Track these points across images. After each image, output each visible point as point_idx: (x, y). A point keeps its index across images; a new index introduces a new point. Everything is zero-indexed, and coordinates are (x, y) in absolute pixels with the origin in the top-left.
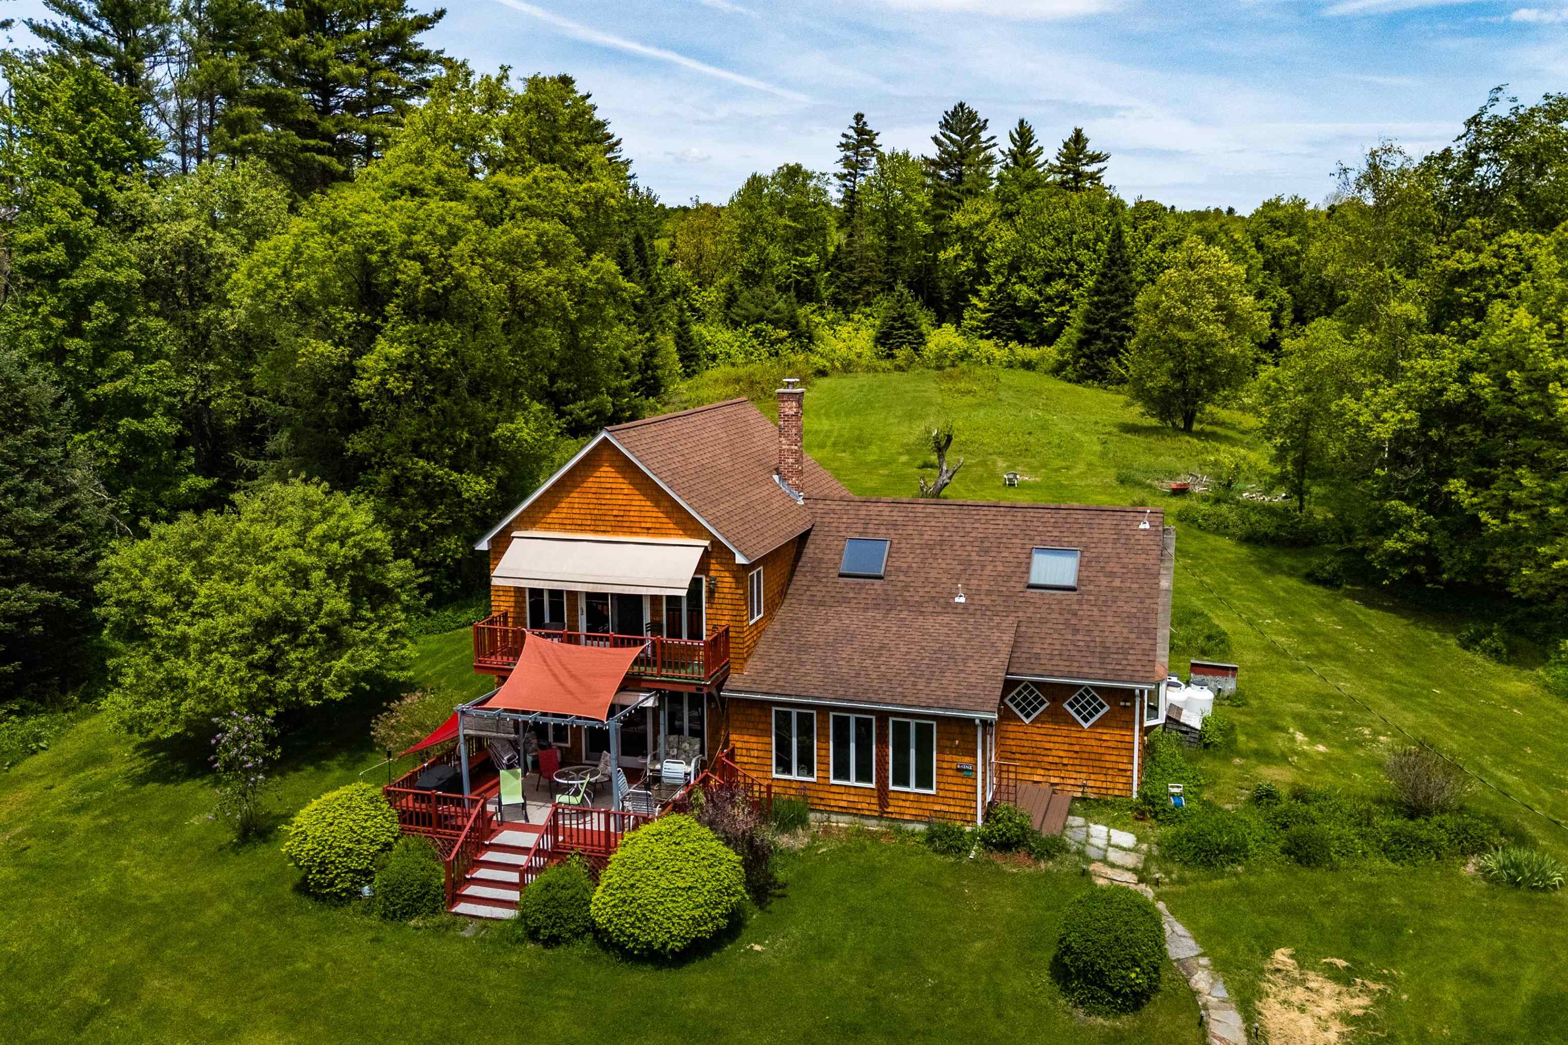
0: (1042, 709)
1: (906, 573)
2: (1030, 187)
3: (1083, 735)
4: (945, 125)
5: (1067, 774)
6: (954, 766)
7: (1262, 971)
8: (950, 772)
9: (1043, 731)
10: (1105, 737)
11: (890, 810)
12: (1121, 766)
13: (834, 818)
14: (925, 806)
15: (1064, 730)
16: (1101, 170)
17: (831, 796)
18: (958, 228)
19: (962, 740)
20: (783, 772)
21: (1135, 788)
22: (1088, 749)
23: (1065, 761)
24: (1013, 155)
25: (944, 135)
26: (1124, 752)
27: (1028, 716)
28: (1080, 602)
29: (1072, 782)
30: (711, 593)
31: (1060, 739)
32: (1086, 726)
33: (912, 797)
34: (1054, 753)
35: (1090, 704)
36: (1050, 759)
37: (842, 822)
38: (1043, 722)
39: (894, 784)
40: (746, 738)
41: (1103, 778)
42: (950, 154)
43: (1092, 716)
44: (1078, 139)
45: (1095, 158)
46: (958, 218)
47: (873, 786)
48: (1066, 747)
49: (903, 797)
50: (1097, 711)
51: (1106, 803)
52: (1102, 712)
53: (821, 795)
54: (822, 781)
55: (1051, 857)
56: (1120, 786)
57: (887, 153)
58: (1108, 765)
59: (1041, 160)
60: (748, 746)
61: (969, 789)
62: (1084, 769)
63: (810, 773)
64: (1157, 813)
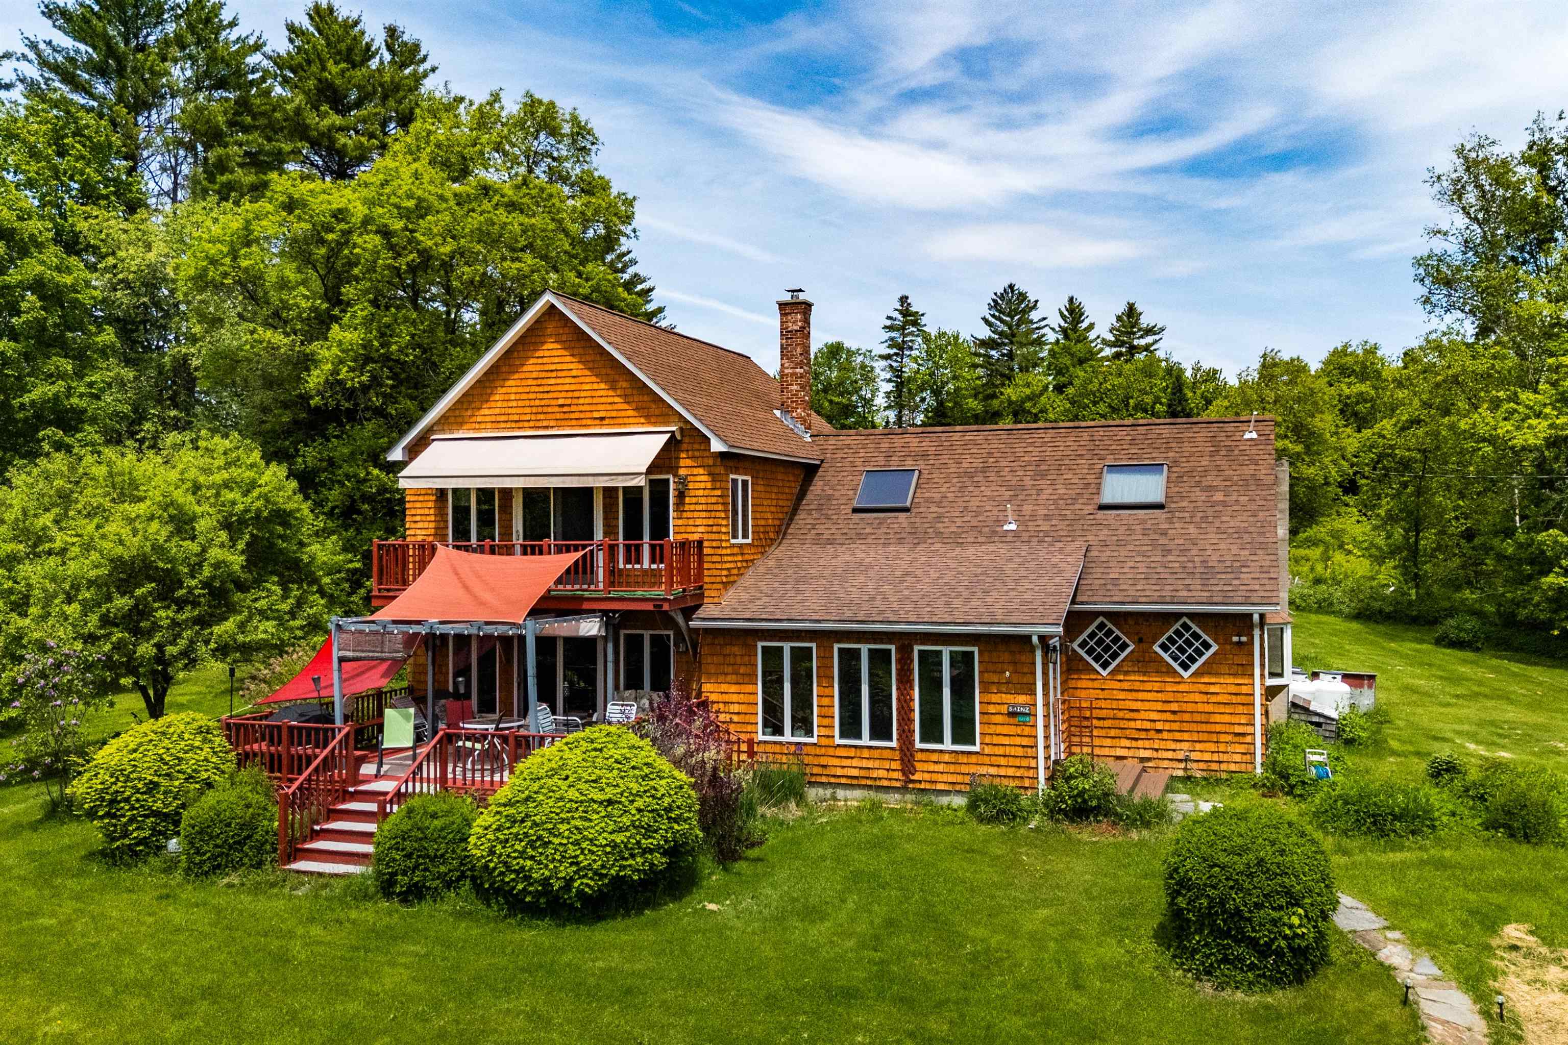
0: (1123, 655)
1: (939, 504)
2: (1081, 362)
3: (1181, 688)
4: (995, 305)
5: (1163, 745)
6: (1004, 709)
7: (1488, 948)
8: (999, 719)
9: (1126, 686)
10: (1212, 689)
11: (916, 777)
12: (1238, 729)
13: (840, 793)
14: (964, 769)
15: (1154, 682)
16: (1156, 342)
17: (836, 762)
18: (1010, 402)
19: (1014, 672)
20: (774, 734)
21: (1259, 759)
22: (1190, 707)
23: (1159, 726)
24: (1064, 331)
25: (993, 316)
26: (1240, 709)
27: (1105, 666)
28: (1170, 521)
29: (1170, 755)
30: (681, 495)
31: (1149, 696)
32: (1186, 675)
33: (946, 758)
34: (1143, 715)
35: (1190, 645)
36: (1138, 724)
37: (852, 798)
38: (1126, 673)
39: (922, 740)
40: (724, 687)
41: (1213, 747)
42: (1001, 334)
43: (1193, 660)
44: (1131, 311)
45: (1149, 331)
46: (1011, 393)
47: (894, 744)
48: (1159, 706)
49: (935, 757)
50: (1201, 654)
51: (1218, 781)
52: (1208, 654)
53: (823, 761)
54: (824, 741)
55: (1147, 825)
56: (1237, 758)
57: (934, 334)
58: (1218, 728)
59: (1092, 335)
60: (726, 698)
61: (1025, 741)
62: (1186, 736)
63: (809, 732)
64: (1292, 787)
